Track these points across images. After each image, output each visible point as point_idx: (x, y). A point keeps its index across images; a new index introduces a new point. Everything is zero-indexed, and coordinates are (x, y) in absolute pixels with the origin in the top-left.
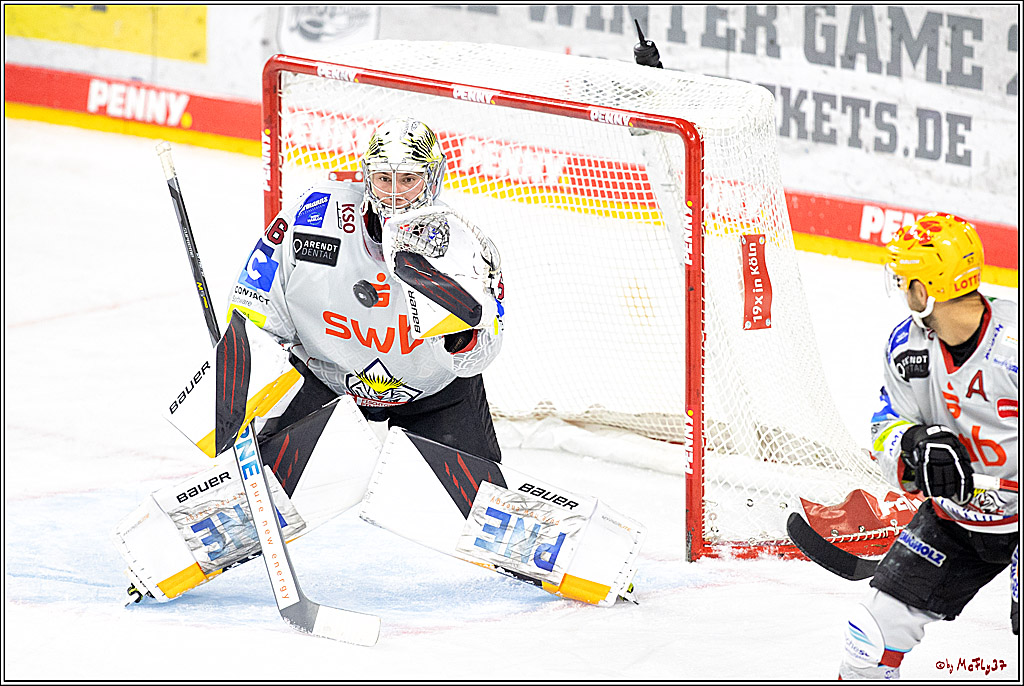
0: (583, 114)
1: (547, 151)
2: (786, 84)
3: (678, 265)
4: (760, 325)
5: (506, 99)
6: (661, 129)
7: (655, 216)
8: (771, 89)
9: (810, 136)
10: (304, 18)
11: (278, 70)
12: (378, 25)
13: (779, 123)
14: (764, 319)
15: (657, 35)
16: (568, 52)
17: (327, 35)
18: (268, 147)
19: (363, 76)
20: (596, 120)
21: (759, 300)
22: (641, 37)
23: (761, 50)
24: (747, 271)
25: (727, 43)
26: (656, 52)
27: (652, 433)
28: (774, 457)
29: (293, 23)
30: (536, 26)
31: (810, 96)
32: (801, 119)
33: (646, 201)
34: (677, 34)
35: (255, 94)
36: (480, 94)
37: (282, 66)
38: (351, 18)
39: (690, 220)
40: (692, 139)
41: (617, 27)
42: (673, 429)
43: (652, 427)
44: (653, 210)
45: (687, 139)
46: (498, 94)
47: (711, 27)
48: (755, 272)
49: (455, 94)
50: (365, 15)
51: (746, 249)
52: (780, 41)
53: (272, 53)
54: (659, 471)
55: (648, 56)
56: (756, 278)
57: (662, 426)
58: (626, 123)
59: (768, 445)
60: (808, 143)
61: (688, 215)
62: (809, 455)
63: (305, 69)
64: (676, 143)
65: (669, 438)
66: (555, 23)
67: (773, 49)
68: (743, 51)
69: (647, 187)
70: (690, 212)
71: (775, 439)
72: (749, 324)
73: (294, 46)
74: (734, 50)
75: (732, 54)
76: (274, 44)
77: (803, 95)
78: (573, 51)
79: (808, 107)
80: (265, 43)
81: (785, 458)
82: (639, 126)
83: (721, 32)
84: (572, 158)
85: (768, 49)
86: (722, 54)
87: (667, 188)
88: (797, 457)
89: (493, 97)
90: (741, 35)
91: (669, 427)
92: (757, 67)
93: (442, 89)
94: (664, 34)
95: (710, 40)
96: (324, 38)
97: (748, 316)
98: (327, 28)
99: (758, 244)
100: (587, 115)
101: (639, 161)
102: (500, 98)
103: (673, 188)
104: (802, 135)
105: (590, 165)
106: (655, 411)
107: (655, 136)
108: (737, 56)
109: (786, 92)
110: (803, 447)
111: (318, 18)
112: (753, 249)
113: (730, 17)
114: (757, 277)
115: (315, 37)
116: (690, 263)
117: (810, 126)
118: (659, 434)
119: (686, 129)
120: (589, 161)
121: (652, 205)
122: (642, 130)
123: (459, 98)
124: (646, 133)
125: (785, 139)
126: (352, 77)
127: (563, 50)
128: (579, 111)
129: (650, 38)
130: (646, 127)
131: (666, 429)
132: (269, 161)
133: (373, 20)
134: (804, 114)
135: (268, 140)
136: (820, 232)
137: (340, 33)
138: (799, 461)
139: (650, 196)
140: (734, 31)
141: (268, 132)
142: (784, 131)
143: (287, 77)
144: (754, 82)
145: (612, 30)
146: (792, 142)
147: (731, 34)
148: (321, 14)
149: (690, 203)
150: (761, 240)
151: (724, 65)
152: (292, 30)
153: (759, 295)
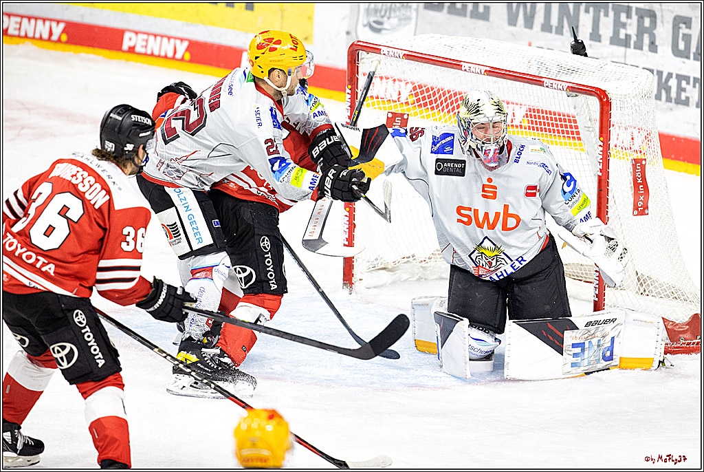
0: (539, 83)
1: (517, 104)
2: (660, 69)
3: (593, 175)
4: (642, 213)
5: (494, 72)
6: (586, 94)
7: (581, 145)
8: (652, 71)
9: (673, 101)
10: (372, 19)
11: (357, 50)
12: (416, 24)
13: (655, 92)
14: (644, 209)
15: (584, 36)
16: (530, 45)
17: (385, 29)
18: (350, 96)
19: (408, 55)
20: (547, 87)
21: (642, 198)
22: (575, 37)
23: (646, 48)
24: (635, 180)
25: (626, 43)
26: (584, 47)
27: (573, 275)
28: (647, 293)
29: (365, 22)
30: (512, 28)
31: (674, 76)
32: (668, 90)
33: (575, 136)
34: (596, 36)
35: (342, 63)
36: (478, 68)
37: (360, 48)
38: (400, 20)
39: (601, 149)
40: (605, 100)
41: (560, 31)
42: (586, 274)
43: (574, 272)
44: (580, 142)
45: (601, 100)
46: (488, 69)
47: (616, 33)
48: (639, 181)
49: (463, 68)
50: (409, 18)
51: (634, 166)
52: (657, 43)
53: (353, 40)
54: (578, 299)
55: (579, 49)
56: (640, 186)
57: (580, 272)
58: (565, 89)
59: (644, 285)
60: (672, 105)
61: (600, 146)
62: (668, 292)
63: (373, 50)
64: (594, 102)
65: (584, 279)
66: (523, 27)
67: (653, 47)
68: (635, 48)
69: (577, 127)
70: (602, 144)
71: (649, 282)
72: (636, 212)
73: (367, 36)
74: (630, 47)
75: (628, 50)
76: (353, 34)
77: (670, 75)
78: (533, 44)
79: (673, 83)
80: (348, 33)
81: (654, 294)
82: (573, 91)
83: (622, 36)
84: (532, 108)
85: (650, 46)
86: (622, 49)
87: (587, 129)
88: (661, 292)
89: (485, 71)
90: (634, 38)
91: (584, 272)
92: (643, 57)
93: (455, 65)
94: (588, 36)
95: (615, 40)
96: (383, 32)
97: (636, 208)
98: (386, 26)
99: (642, 164)
100: (541, 83)
101: (572, 112)
102: (489, 71)
103: (591, 129)
104: (669, 99)
105: (543, 113)
106: (576, 262)
107: (582, 98)
108: (631, 51)
109: (660, 73)
110: (665, 287)
111: (380, 20)
112: (639, 166)
113: (628, 27)
114: (641, 184)
115: (378, 31)
116: (600, 174)
117: (673, 95)
118: (578, 276)
119: (601, 95)
120: (542, 110)
121: (579, 139)
122: (574, 94)
123: (465, 70)
124: (577, 96)
125: (658, 102)
126: (401, 56)
127: (527, 44)
128: (536, 81)
129: (580, 38)
130: (577, 92)
131: (582, 273)
132: (349, 104)
133: (413, 21)
134: (670, 87)
135: (350, 92)
136: (677, 159)
137: (393, 29)
138: (662, 295)
139: (578, 133)
140: (630, 36)
141: (350, 87)
142: (658, 97)
143: (362, 54)
144: (641, 67)
145: (556, 33)
146: (663, 103)
147: (628, 37)
148: (383, 17)
149: (602, 139)
150: (644, 162)
151: (623, 55)
152: (365, 26)
153: (642, 194)
